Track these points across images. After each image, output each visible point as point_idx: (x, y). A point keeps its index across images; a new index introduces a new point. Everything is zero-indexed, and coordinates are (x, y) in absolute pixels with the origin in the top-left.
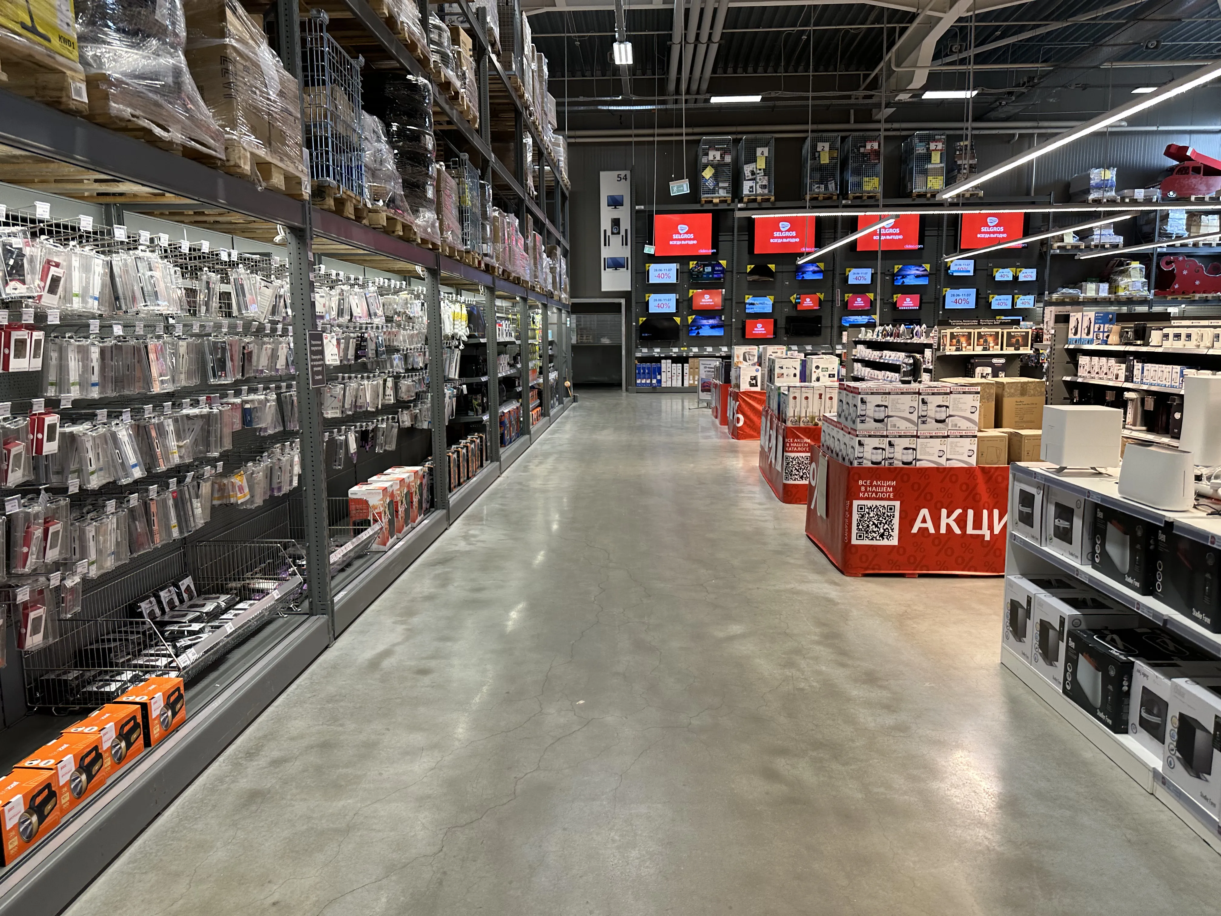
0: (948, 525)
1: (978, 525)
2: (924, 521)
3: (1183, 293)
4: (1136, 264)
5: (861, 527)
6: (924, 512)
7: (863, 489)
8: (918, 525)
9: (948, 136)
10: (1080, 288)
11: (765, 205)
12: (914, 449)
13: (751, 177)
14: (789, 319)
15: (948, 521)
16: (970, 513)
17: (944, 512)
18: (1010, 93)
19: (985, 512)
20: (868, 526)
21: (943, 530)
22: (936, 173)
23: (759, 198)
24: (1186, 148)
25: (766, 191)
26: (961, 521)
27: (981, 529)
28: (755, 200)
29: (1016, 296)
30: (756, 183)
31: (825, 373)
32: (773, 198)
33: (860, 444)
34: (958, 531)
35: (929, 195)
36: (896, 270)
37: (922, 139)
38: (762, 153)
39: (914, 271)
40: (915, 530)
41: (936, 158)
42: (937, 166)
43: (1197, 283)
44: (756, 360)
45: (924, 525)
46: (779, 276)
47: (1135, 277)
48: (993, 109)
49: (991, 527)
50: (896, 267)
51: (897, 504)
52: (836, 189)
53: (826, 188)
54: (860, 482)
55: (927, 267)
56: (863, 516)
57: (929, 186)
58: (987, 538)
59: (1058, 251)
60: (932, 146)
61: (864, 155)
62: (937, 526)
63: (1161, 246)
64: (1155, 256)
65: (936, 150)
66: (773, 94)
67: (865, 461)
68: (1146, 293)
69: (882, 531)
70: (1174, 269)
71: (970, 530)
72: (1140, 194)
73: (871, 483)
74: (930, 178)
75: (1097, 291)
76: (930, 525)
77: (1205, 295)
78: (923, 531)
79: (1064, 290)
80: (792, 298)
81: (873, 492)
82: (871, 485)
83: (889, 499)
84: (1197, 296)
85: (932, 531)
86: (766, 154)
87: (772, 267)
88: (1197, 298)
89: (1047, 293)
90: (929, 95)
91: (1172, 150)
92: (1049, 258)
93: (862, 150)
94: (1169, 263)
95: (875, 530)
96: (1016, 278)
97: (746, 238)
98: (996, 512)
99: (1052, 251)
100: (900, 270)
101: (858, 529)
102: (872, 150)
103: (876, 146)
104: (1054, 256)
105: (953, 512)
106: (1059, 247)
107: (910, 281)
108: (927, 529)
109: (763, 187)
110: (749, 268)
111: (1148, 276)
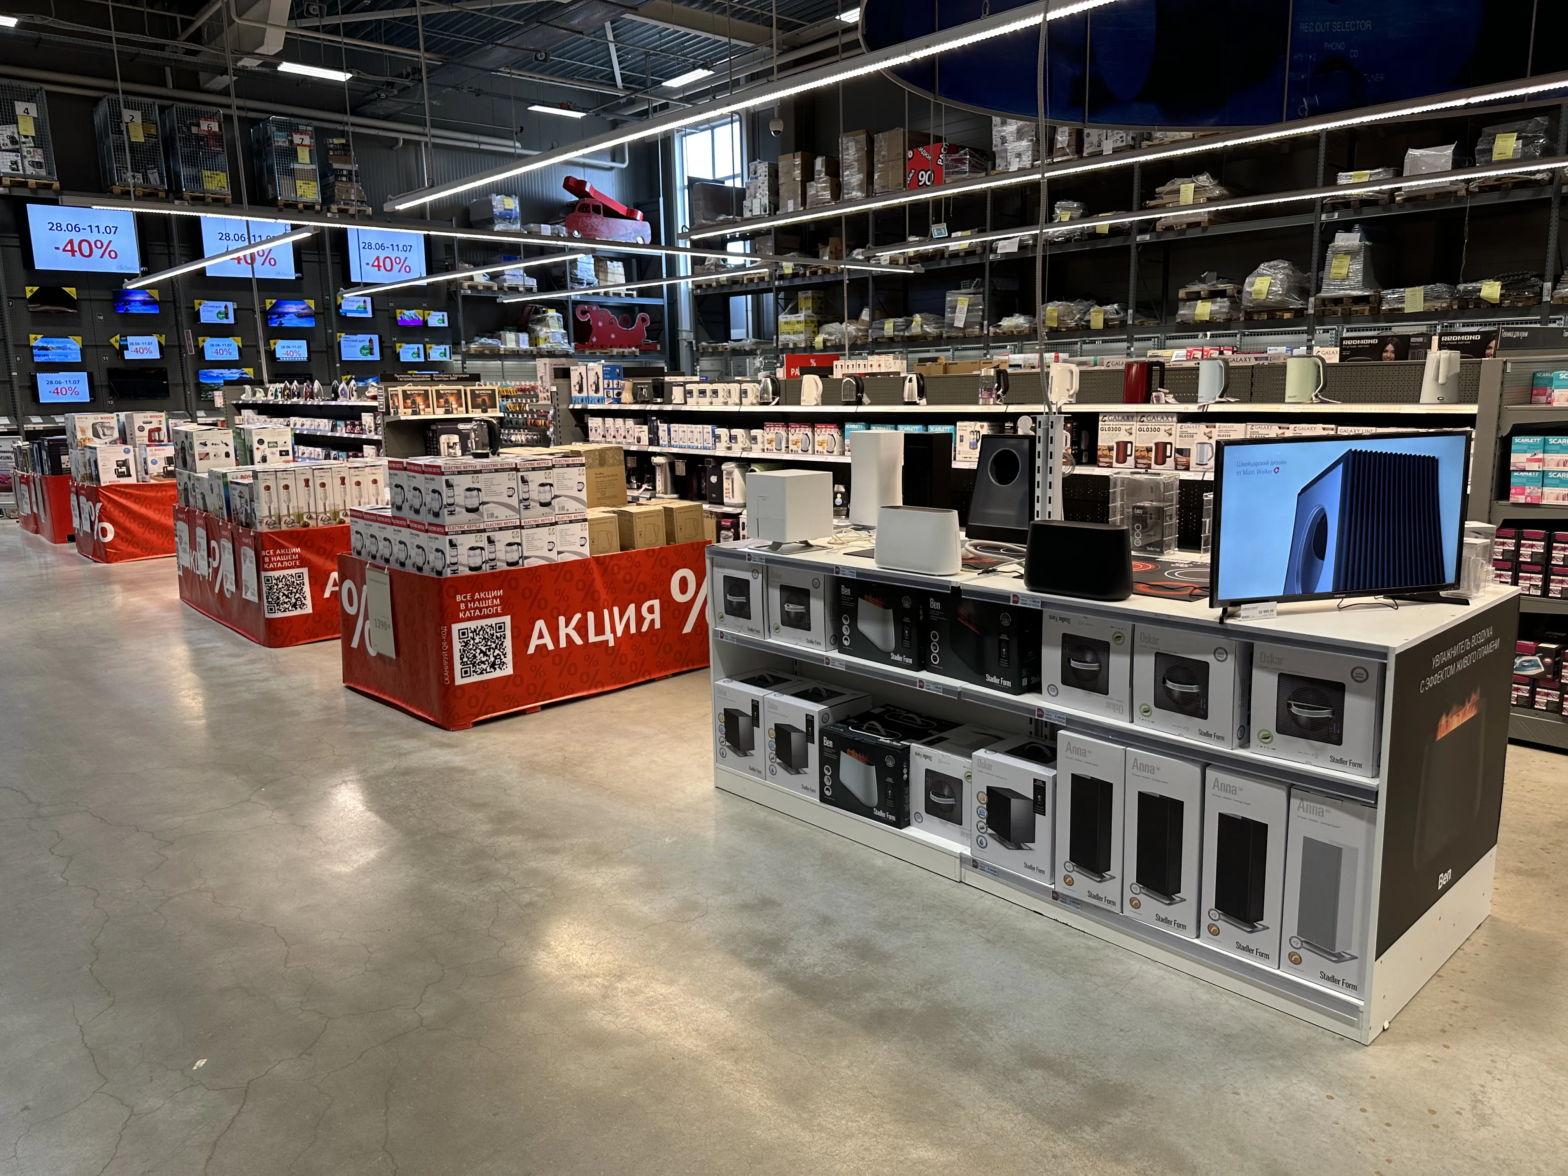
0: (568, 636)
1: (600, 631)
2: (541, 636)
3: (602, 347)
4: (552, 313)
5: (465, 659)
6: (540, 624)
7: (463, 606)
8: (534, 642)
9: (316, 129)
10: (499, 338)
11: (43, 194)
12: (519, 544)
13: (10, 147)
14: (112, 373)
15: (567, 630)
16: (591, 615)
17: (562, 620)
18: (391, 85)
19: (606, 612)
20: (475, 657)
21: (563, 644)
22: (307, 176)
23: (31, 182)
24: (583, 183)
25: (43, 172)
26: (581, 628)
27: (604, 634)
28: (24, 185)
29: (428, 346)
30: (23, 157)
31: (274, 450)
32: (56, 185)
33: (452, 545)
34: (579, 641)
35: (301, 206)
36: (268, 307)
37: (280, 126)
38: (27, 111)
39: (292, 308)
40: (531, 650)
41: (304, 155)
42: (306, 167)
43: (613, 336)
44: (116, 435)
45: (541, 642)
46: (85, 305)
47: (554, 327)
48: (370, 102)
49: (613, 630)
50: (268, 301)
51: (507, 619)
52: (162, 182)
53: (146, 178)
54: (459, 598)
55: (311, 303)
56: (467, 644)
57: (299, 193)
58: (612, 643)
59: (469, 292)
60: (297, 139)
61: (199, 138)
62: (556, 640)
63: (574, 295)
64: (570, 304)
65: (301, 145)
66: (38, 20)
67: (461, 568)
68: (566, 346)
69: (492, 659)
70: (589, 320)
71: (592, 638)
72: (546, 229)
73: (472, 597)
74: (299, 183)
75: (518, 342)
76: (547, 640)
77: (621, 350)
78: (541, 648)
79: (483, 340)
80: (112, 340)
81: (475, 609)
82: (473, 600)
83: (497, 615)
84: (615, 351)
85: (551, 647)
86: (34, 113)
87: (72, 291)
88: (615, 353)
89: (463, 342)
90: (286, 67)
91: (571, 183)
92: (460, 300)
93: (194, 130)
94: (584, 313)
95: (484, 659)
96: (425, 322)
97: (16, 242)
98: (616, 610)
99: (462, 292)
100: (274, 306)
101: (463, 663)
102: (210, 133)
103: (215, 127)
104: (465, 298)
105: (571, 618)
106: (470, 287)
107: (289, 322)
108: (545, 645)
109: (37, 165)
110: (30, 291)
111: (566, 327)
